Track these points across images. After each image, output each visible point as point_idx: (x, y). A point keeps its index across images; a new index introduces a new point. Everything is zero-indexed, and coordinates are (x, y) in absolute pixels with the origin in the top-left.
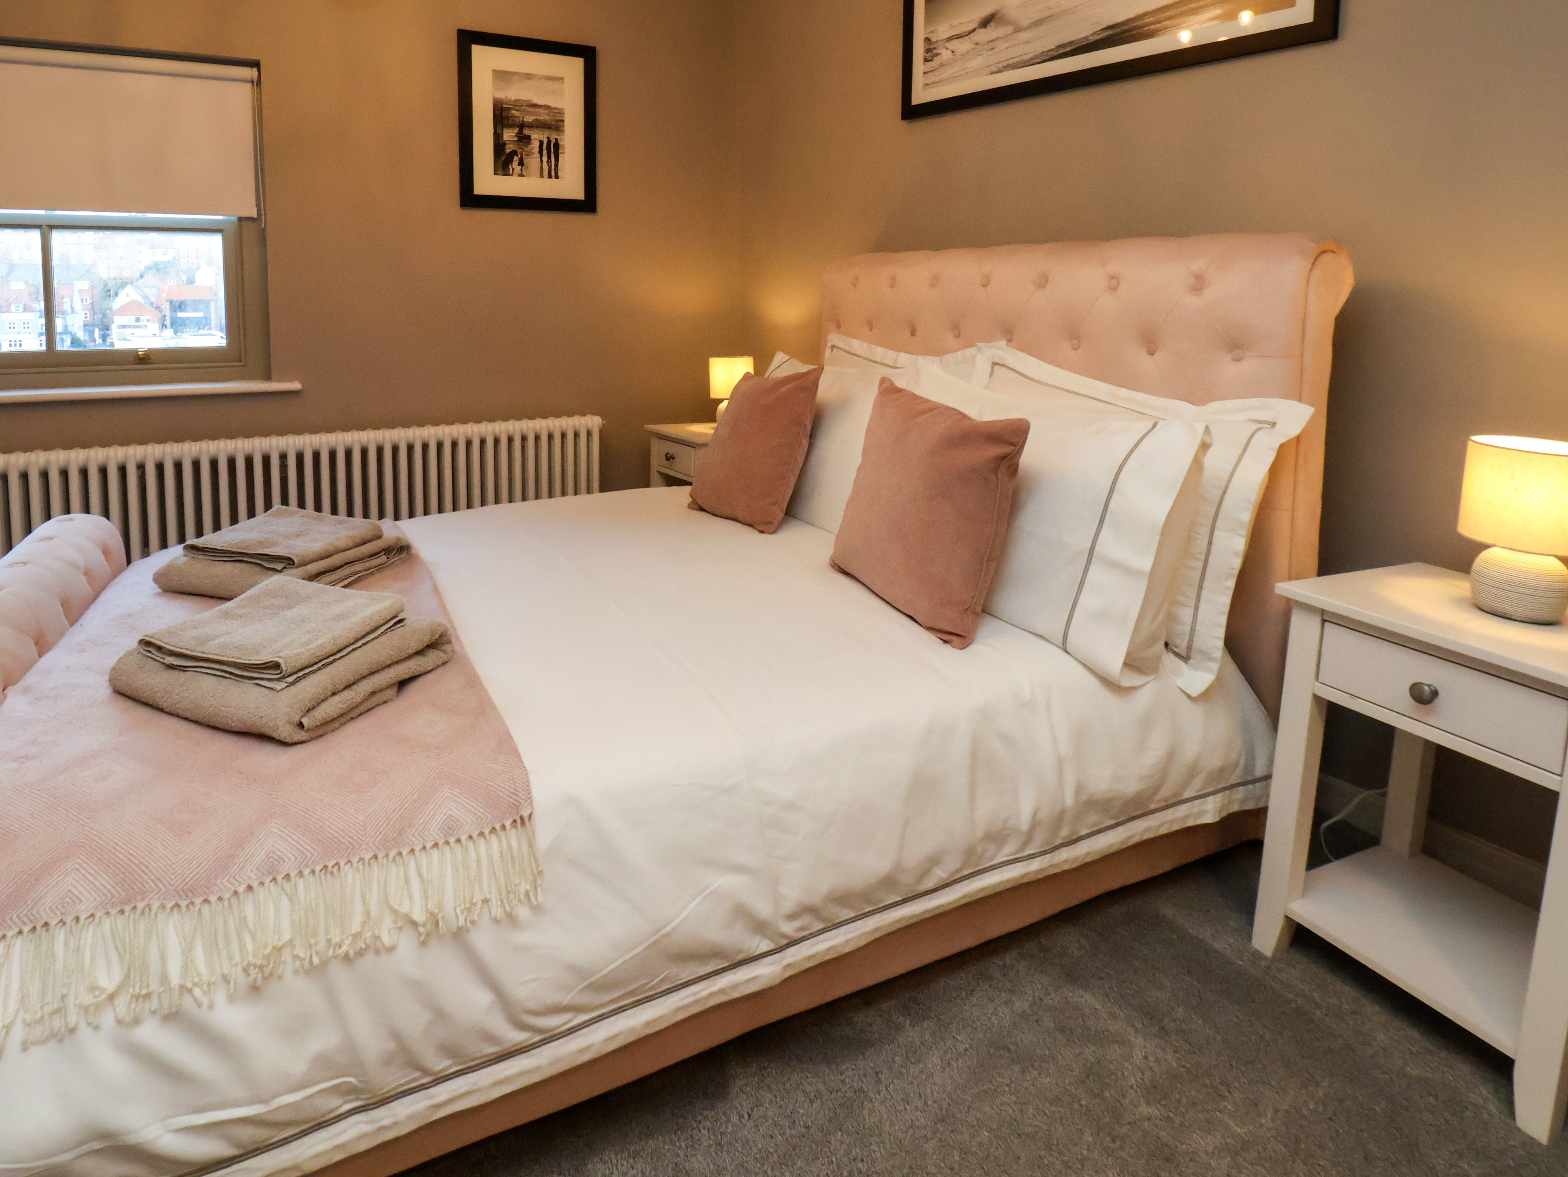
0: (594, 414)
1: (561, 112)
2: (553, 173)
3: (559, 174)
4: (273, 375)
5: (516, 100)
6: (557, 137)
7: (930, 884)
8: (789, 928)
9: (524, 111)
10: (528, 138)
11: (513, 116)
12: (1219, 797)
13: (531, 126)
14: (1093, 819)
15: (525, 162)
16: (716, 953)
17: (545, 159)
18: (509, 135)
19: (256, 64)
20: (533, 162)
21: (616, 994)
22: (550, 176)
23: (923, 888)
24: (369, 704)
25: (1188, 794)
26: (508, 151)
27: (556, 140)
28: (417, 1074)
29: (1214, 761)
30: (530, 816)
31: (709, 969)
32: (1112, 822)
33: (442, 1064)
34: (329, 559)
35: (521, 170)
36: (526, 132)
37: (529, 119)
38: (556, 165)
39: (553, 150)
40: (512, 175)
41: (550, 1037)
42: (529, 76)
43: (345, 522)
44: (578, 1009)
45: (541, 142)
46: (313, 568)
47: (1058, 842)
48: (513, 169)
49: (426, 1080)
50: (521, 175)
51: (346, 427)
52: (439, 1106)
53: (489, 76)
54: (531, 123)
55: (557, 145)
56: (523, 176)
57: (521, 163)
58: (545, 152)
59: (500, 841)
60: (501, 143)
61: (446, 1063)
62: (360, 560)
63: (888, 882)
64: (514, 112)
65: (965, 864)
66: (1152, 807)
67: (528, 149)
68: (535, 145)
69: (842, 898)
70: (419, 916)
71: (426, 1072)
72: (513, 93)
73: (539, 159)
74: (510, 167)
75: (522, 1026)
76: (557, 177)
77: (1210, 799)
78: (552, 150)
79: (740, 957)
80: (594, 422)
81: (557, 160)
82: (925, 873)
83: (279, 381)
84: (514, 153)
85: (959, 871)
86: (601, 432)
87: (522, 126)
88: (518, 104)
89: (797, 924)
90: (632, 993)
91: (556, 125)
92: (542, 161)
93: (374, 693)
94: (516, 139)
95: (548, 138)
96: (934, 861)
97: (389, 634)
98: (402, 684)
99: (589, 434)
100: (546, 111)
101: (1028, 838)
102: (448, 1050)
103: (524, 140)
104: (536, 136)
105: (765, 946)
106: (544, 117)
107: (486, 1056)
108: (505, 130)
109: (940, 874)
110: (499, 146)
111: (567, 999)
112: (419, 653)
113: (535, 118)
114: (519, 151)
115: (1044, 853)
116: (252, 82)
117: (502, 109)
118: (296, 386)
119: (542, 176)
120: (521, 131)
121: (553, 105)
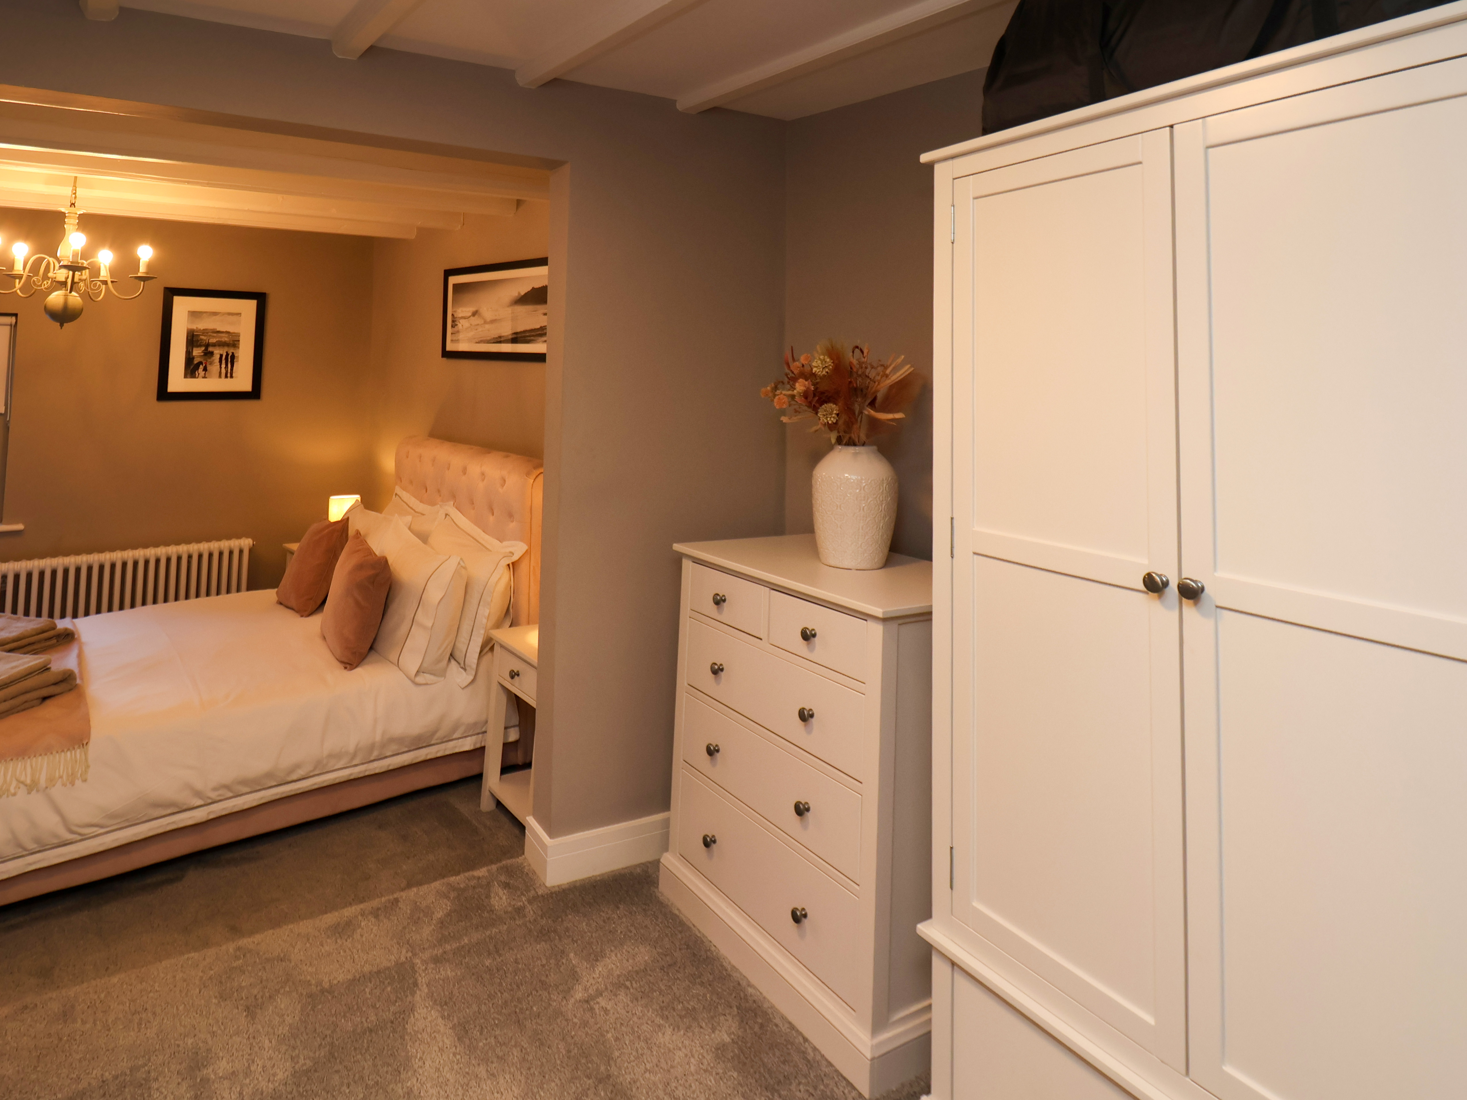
0: (247, 537)
1: (238, 335)
2: (229, 375)
3: (234, 375)
4: (3, 521)
5: (203, 330)
6: (233, 351)
7: (294, 777)
8: (214, 795)
9: (210, 336)
10: (212, 353)
11: (202, 340)
12: (474, 738)
13: (214, 345)
14: (394, 748)
15: (208, 369)
16: (172, 804)
17: (223, 366)
18: (197, 352)
19: (16, 315)
20: (214, 368)
21: (119, 821)
22: (226, 377)
23: (289, 779)
24: (22, 707)
25: (455, 736)
26: (195, 362)
27: (233, 353)
28: (20, 850)
29: (470, 719)
30: (87, 743)
31: (169, 811)
32: (406, 749)
33: (32, 846)
34: (19, 642)
35: (205, 374)
36: (210, 349)
37: (213, 340)
38: (232, 369)
39: (231, 360)
40: (198, 378)
41: (84, 838)
42: (215, 314)
43: (34, 620)
44: (102, 827)
45: (221, 356)
46: (8, 647)
47: (372, 758)
48: (199, 374)
49: (25, 853)
50: (205, 377)
51: (54, 555)
52: (30, 864)
53: (185, 315)
54: (215, 343)
55: (233, 357)
56: (206, 378)
57: (205, 369)
58: (224, 362)
59: (71, 754)
60: (191, 357)
61: (35, 846)
62: (39, 641)
63: (269, 775)
64: (201, 337)
65: (315, 769)
66: (433, 742)
67: (211, 360)
68: (217, 357)
69: (244, 782)
70: (28, 781)
71: (26, 850)
72: (201, 325)
73: (219, 366)
74: (197, 373)
75: (72, 832)
76: (231, 377)
77: (469, 738)
78: (229, 360)
79: (185, 807)
80: (246, 543)
81: (232, 366)
82: (291, 771)
83: (8, 523)
84: (201, 363)
85: (311, 771)
86: (250, 550)
87: (207, 345)
88: (205, 332)
89: (217, 793)
90: (127, 820)
91: (234, 343)
92: (221, 368)
93: (26, 702)
94: (203, 354)
95: (227, 352)
96: (297, 766)
97: (40, 675)
98: (45, 699)
99: (241, 551)
100: (227, 335)
101: (354, 756)
102: (37, 840)
103: (208, 354)
104: (217, 352)
105: (199, 802)
106: (225, 338)
107: (54, 844)
108: (194, 349)
109: (300, 773)
110: (189, 359)
111: (95, 821)
112: (55, 684)
113: (217, 340)
114: (204, 362)
115: (363, 764)
116: (11, 325)
117: (193, 335)
118: (20, 527)
119: (220, 376)
120: (206, 349)
121: (231, 331)
